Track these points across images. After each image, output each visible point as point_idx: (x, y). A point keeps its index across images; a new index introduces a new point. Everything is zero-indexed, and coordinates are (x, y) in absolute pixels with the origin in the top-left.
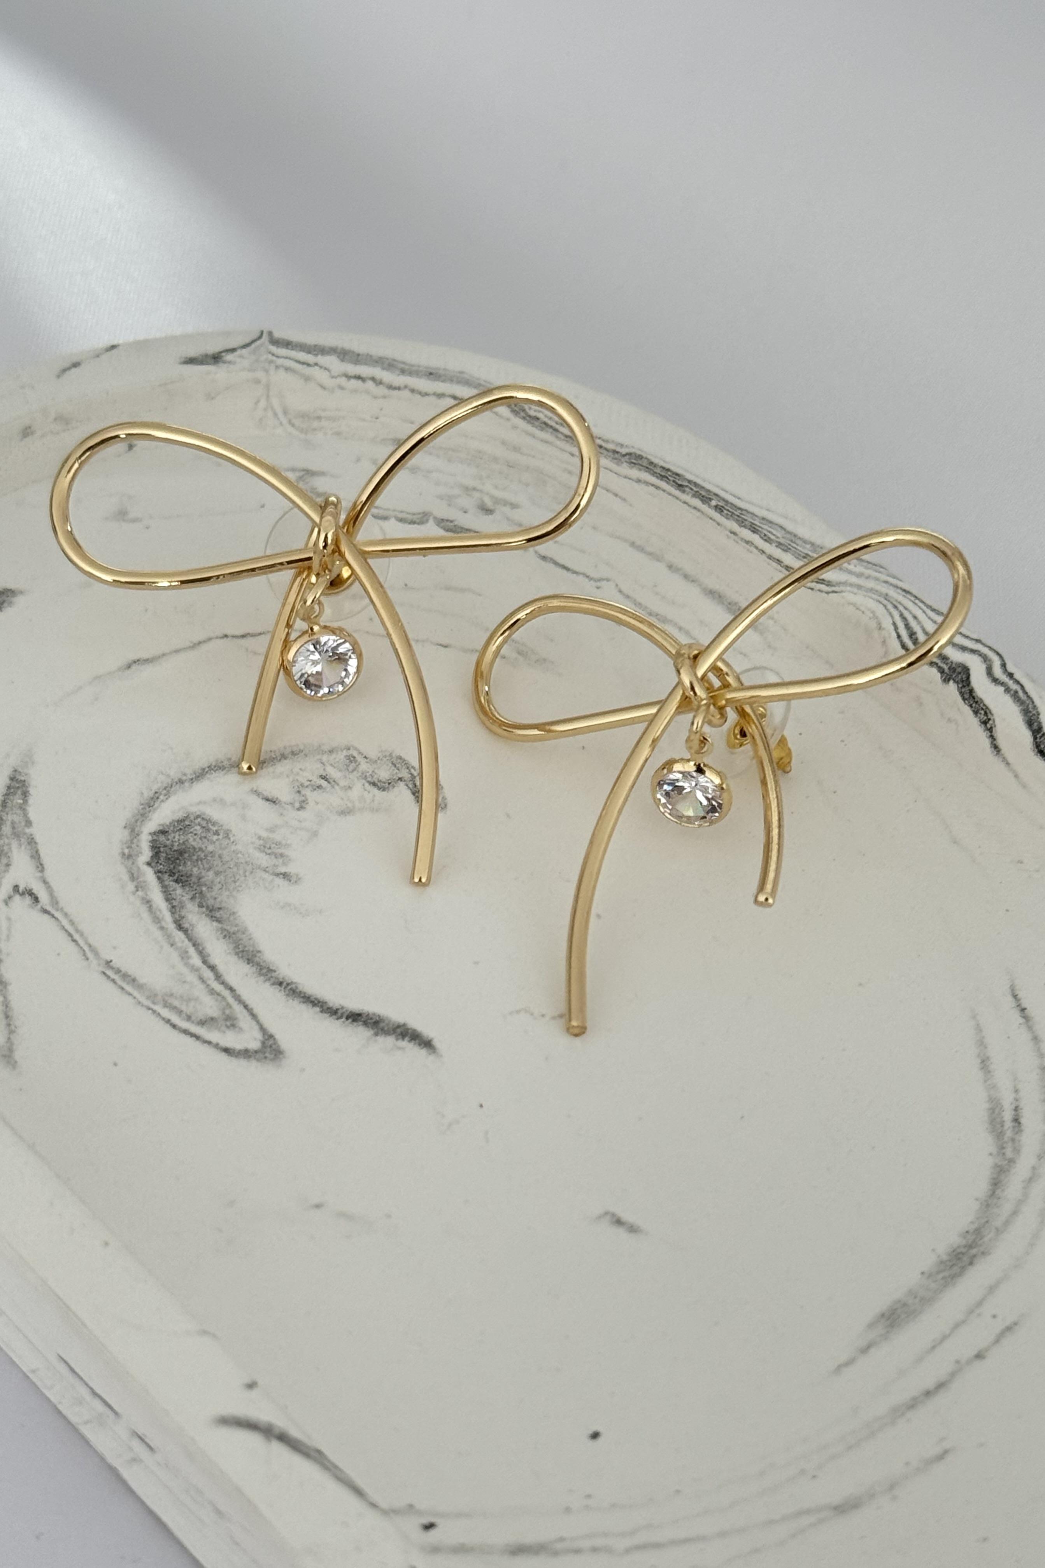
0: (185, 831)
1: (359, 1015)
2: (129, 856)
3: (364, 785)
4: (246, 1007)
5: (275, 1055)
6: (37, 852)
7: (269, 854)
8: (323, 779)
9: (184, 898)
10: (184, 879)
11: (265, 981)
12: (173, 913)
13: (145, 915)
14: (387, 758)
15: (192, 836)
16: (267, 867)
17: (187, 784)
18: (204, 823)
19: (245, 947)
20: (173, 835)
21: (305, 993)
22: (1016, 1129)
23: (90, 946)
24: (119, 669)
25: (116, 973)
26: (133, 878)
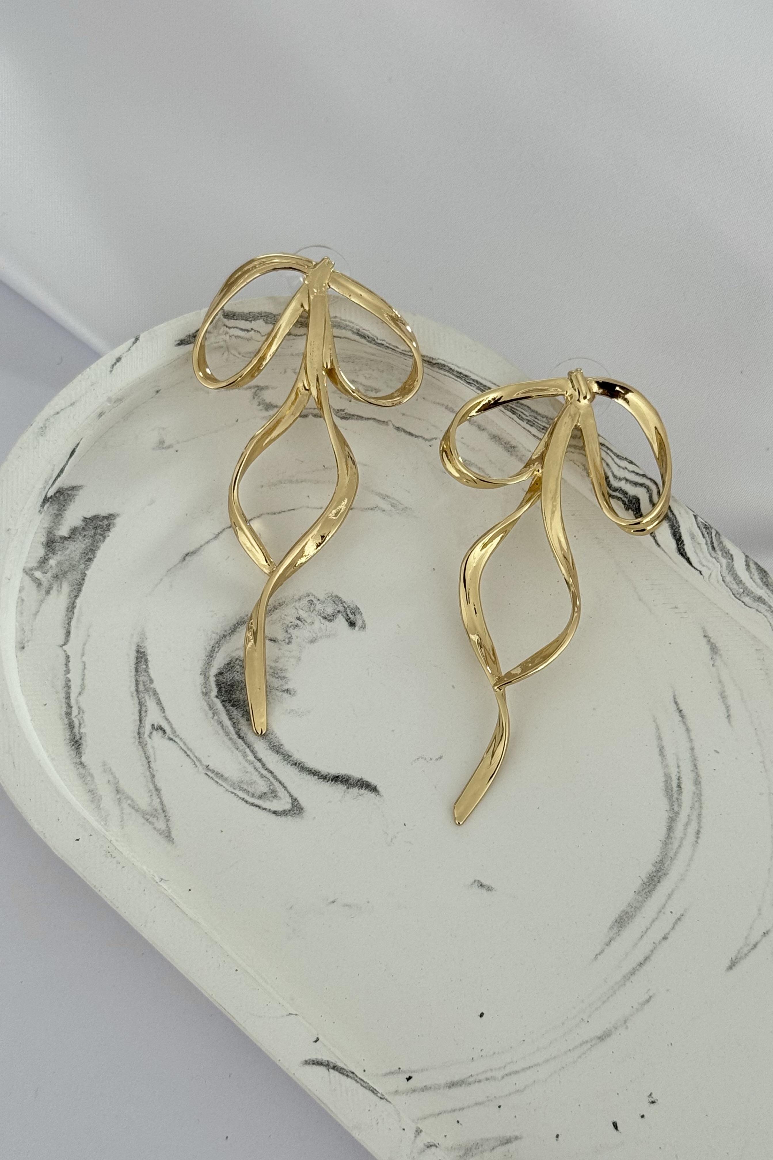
0: (232, 670)
1: (338, 777)
2: (207, 693)
3: (320, 620)
4: (280, 782)
5: (299, 811)
6: (159, 699)
7: (277, 678)
8: (298, 619)
9: (239, 717)
10: (236, 703)
11: (287, 764)
12: (234, 728)
13: (221, 732)
14: (330, 598)
15: (236, 674)
16: (278, 687)
17: (228, 638)
18: (240, 663)
19: (274, 743)
20: (226, 674)
21: (309, 768)
22: (679, 792)
23: (197, 758)
24: (180, 562)
25: (212, 773)
26: (211, 708)
